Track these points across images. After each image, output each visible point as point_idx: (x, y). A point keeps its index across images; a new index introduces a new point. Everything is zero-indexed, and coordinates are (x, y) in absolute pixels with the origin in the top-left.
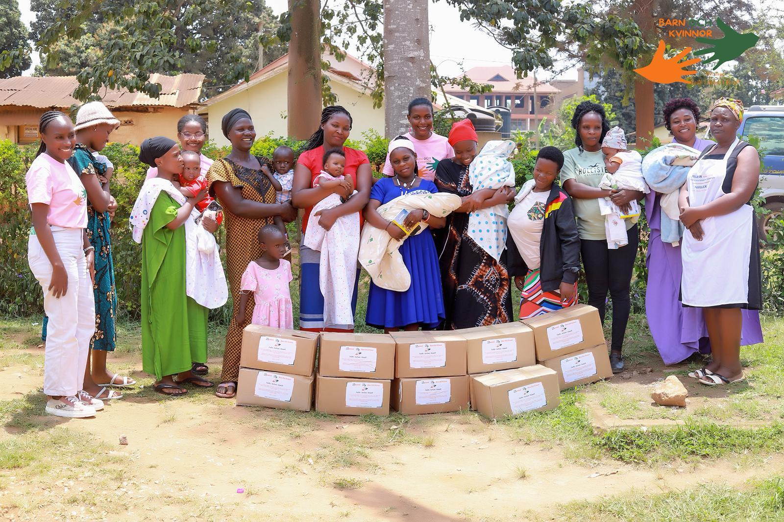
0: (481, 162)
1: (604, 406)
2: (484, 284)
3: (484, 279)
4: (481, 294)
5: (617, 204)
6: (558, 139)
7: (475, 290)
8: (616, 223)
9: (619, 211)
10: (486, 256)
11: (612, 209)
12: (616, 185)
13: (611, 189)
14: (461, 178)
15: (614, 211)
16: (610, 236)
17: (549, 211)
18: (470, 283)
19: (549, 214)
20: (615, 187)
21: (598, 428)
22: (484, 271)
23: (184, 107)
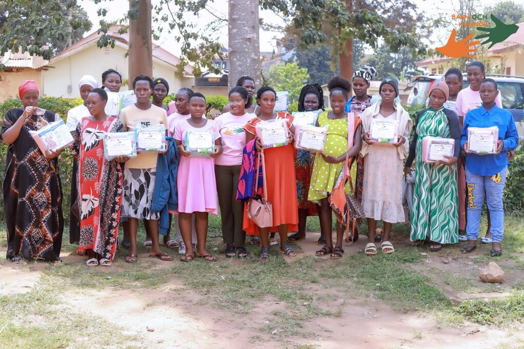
1: (448, 284)
21: (454, 300)
23: (39, 68)
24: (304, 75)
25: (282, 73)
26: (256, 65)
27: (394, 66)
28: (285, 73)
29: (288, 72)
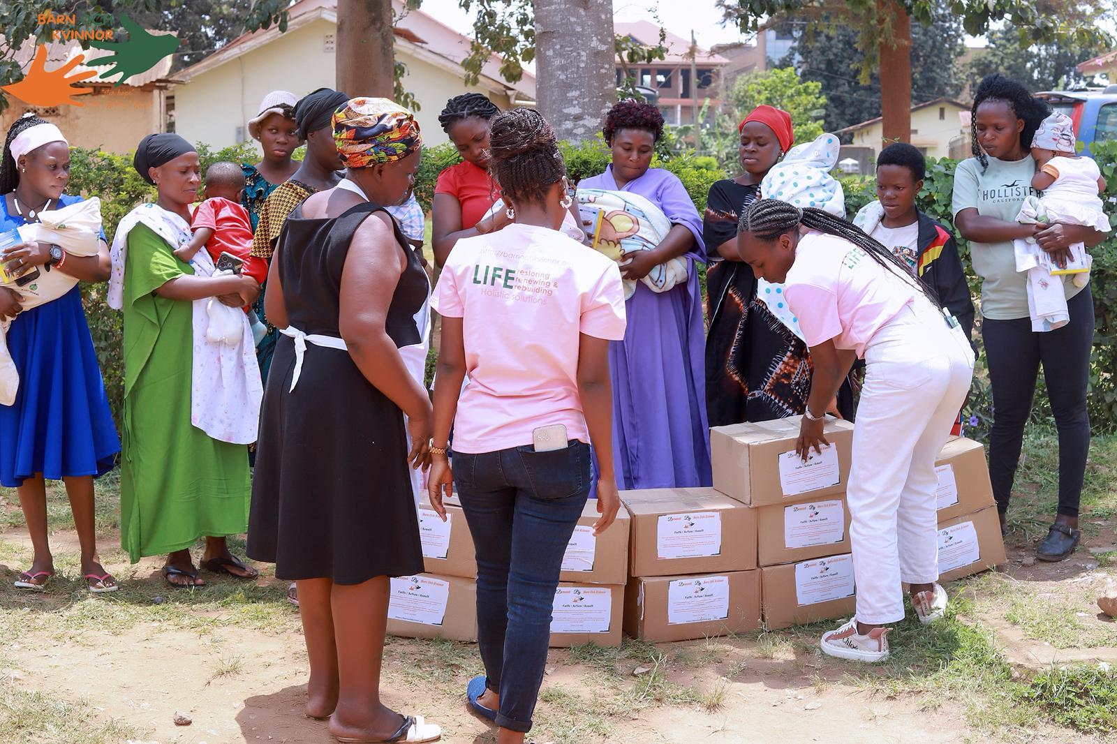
0: (782, 175)
1: (1015, 623)
2: (793, 390)
3: (794, 381)
4: (787, 408)
5: (1045, 249)
6: (730, 138)
7: (775, 398)
8: (1045, 285)
9: (1049, 262)
10: (795, 340)
11: (1037, 258)
12: (1046, 216)
13: (1035, 222)
14: (747, 205)
15: (1041, 261)
16: (1034, 309)
17: (925, 263)
18: (767, 388)
19: (925, 268)
20: (1045, 219)
21: (1019, 666)
22: (793, 367)
23: (145, 85)
24: (812, 98)
25: (759, 92)
26: (603, 67)
27: (1036, 75)
28: (766, 94)
29: (774, 89)
